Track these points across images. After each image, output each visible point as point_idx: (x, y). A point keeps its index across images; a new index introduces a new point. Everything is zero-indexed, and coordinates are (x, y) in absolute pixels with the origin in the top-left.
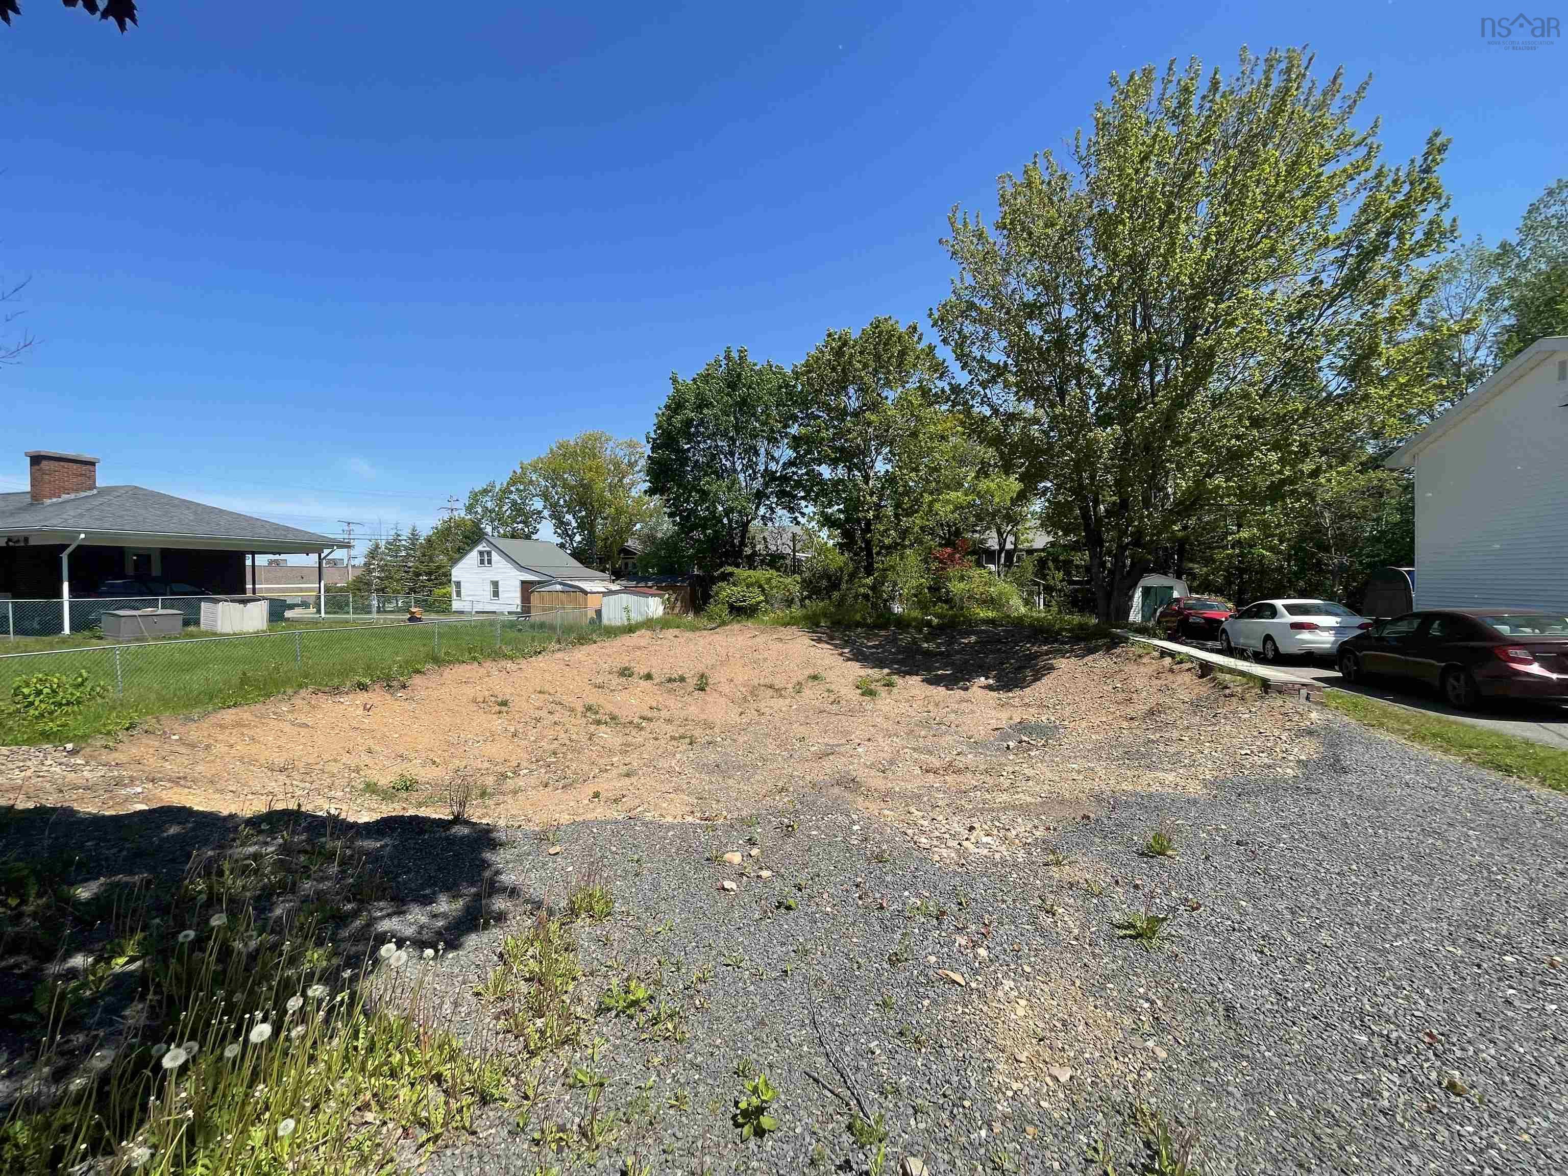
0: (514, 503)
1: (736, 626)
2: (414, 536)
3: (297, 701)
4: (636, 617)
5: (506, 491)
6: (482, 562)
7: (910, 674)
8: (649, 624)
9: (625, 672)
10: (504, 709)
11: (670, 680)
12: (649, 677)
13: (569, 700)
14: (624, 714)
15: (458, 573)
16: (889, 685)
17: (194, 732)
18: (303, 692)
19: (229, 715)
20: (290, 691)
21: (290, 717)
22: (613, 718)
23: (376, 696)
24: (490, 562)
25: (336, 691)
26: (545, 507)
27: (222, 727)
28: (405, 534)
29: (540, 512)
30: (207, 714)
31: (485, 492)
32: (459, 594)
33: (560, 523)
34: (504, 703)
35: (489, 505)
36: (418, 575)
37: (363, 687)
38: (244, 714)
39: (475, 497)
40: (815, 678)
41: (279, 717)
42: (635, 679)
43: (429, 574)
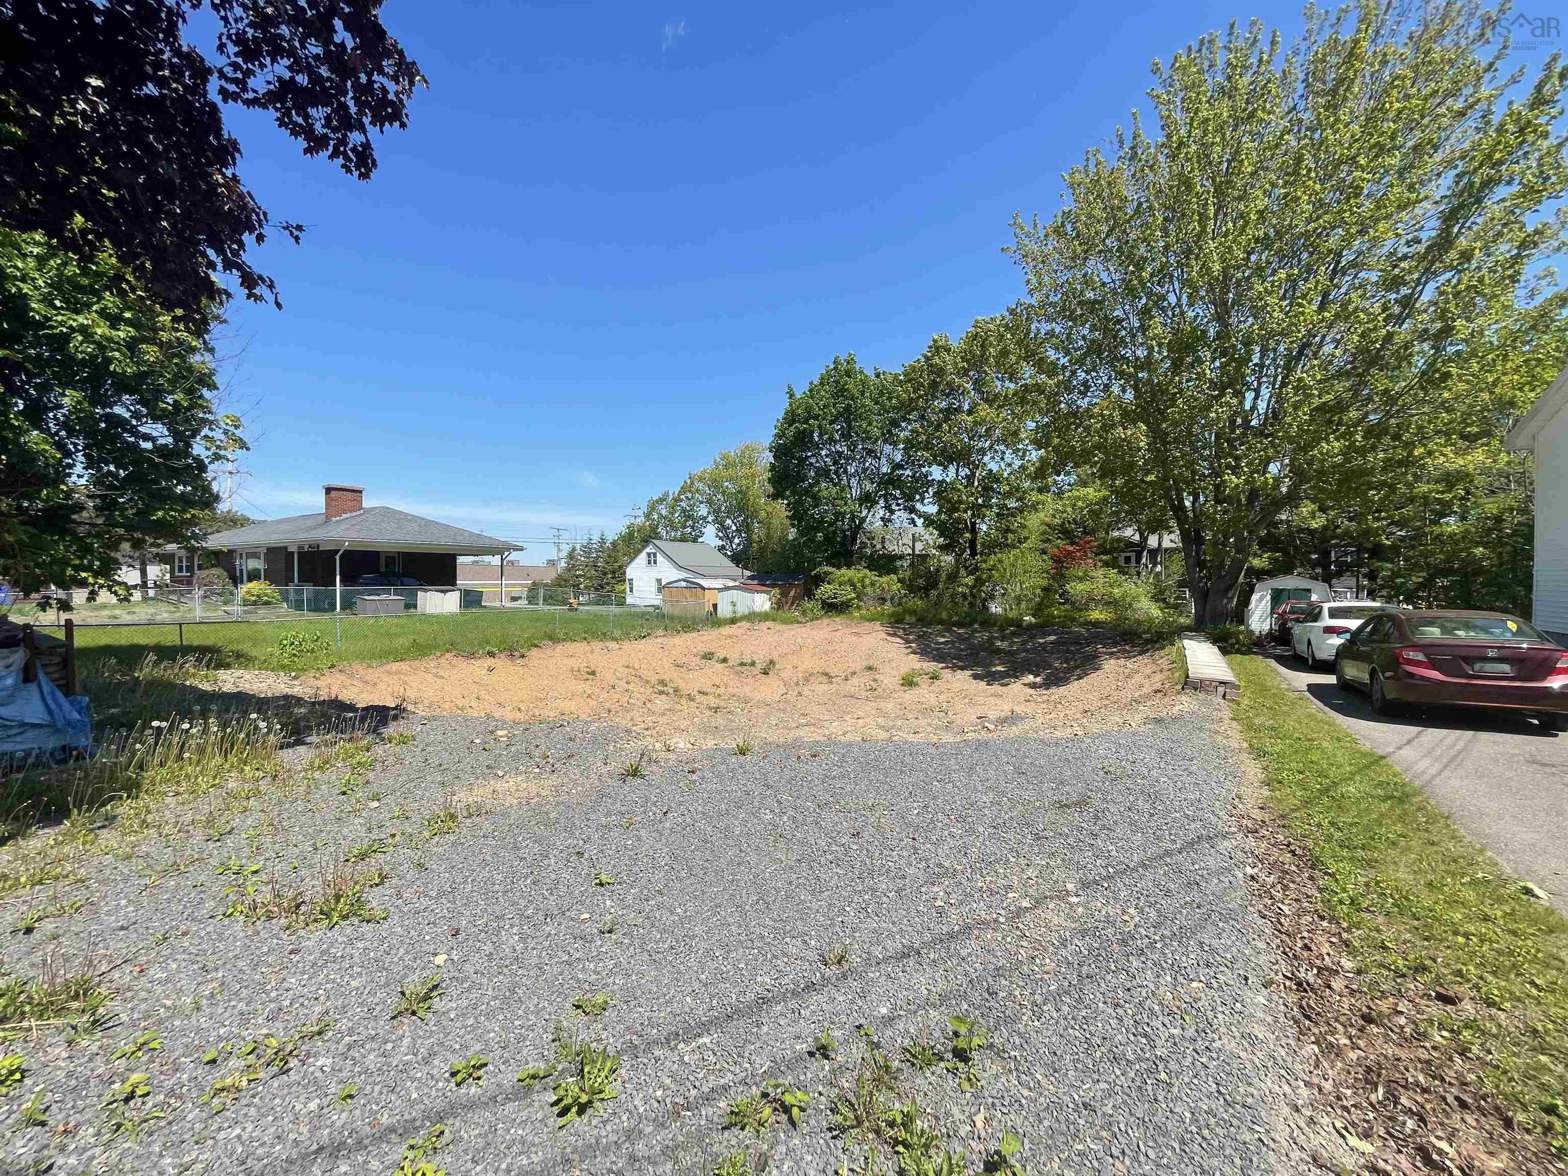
0: (684, 511)
1: (826, 621)
2: (603, 541)
3: (443, 661)
4: (742, 610)
5: (677, 500)
6: (649, 562)
7: (962, 668)
8: (753, 617)
9: (708, 656)
10: (590, 677)
11: (742, 664)
12: (725, 660)
13: (646, 675)
14: (685, 689)
15: (632, 572)
16: (935, 677)
17: (371, 675)
18: (448, 655)
19: (395, 666)
20: (438, 654)
21: (435, 671)
22: (676, 690)
23: (500, 662)
24: (655, 562)
25: (472, 656)
26: (709, 513)
27: (389, 673)
28: (596, 538)
29: (705, 518)
30: (382, 664)
31: (661, 500)
32: (631, 591)
33: (723, 528)
34: (593, 673)
35: (664, 512)
36: (605, 574)
37: (491, 654)
38: (404, 666)
39: (653, 507)
40: (870, 668)
41: (427, 671)
42: (713, 662)
43: (613, 572)
